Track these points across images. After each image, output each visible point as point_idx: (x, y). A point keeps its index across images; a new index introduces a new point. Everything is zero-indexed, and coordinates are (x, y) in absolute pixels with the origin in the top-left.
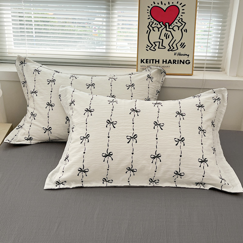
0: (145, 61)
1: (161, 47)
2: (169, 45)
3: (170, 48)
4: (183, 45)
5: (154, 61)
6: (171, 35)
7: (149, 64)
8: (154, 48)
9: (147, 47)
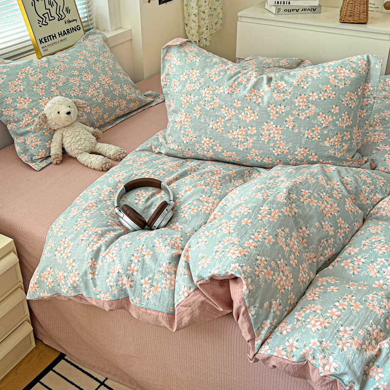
0: (43, 40)
1: (51, 18)
2: (57, 14)
3: (59, 17)
4: (68, 10)
5: (51, 37)
6: (54, 2)
7: (48, 43)
8: (45, 22)
9: (39, 23)
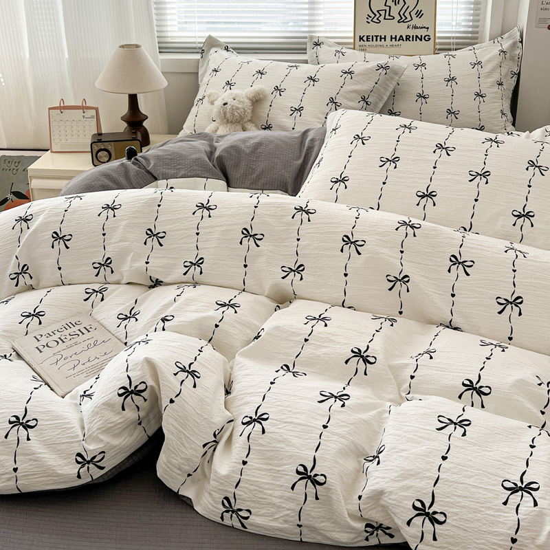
4: (419, 14)
9: (368, 19)
